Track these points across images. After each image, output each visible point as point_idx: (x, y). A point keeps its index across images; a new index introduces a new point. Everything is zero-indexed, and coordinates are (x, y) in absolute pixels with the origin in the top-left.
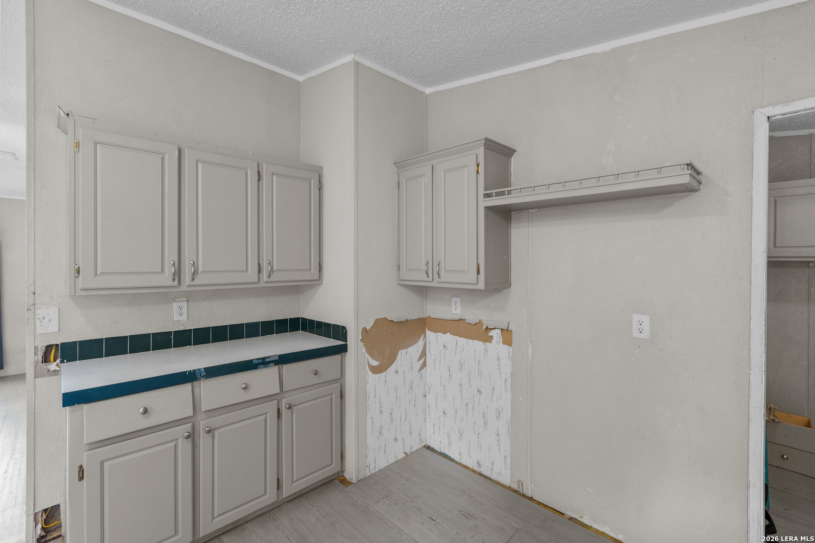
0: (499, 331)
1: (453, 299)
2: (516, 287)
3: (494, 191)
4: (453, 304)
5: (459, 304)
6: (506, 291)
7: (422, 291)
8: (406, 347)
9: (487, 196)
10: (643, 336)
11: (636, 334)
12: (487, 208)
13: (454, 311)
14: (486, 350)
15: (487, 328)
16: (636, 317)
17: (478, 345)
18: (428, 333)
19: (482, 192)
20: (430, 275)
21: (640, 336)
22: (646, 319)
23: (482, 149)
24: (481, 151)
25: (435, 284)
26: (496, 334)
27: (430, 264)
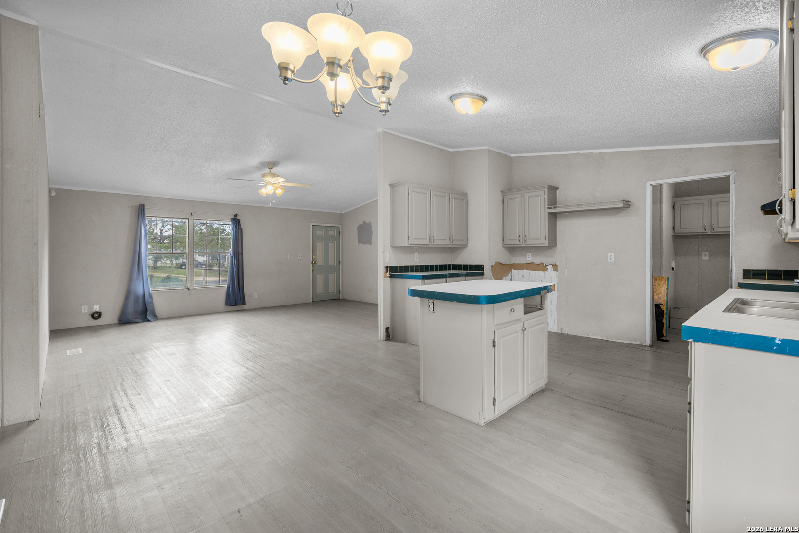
0: (552, 266)
1: (528, 254)
2: (559, 246)
3: (552, 206)
4: (528, 256)
5: (531, 256)
6: (555, 248)
7: (512, 249)
8: (505, 277)
9: (549, 208)
10: (612, 261)
11: (609, 260)
12: (549, 213)
13: (528, 259)
14: (545, 275)
15: (546, 265)
16: (609, 254)
17: (541, 273)
18: (513, 271)
19: (547, 206)
20: (521, 241)
21: (610, 261)
22: (612, 254)
23: (547, 189)
24: (546, 190)
25: (524, 245)
26: (550, 267)
27: (521, 237)
